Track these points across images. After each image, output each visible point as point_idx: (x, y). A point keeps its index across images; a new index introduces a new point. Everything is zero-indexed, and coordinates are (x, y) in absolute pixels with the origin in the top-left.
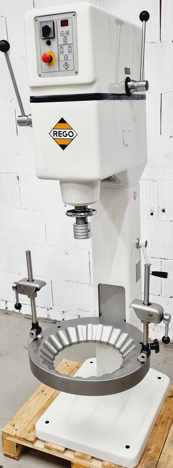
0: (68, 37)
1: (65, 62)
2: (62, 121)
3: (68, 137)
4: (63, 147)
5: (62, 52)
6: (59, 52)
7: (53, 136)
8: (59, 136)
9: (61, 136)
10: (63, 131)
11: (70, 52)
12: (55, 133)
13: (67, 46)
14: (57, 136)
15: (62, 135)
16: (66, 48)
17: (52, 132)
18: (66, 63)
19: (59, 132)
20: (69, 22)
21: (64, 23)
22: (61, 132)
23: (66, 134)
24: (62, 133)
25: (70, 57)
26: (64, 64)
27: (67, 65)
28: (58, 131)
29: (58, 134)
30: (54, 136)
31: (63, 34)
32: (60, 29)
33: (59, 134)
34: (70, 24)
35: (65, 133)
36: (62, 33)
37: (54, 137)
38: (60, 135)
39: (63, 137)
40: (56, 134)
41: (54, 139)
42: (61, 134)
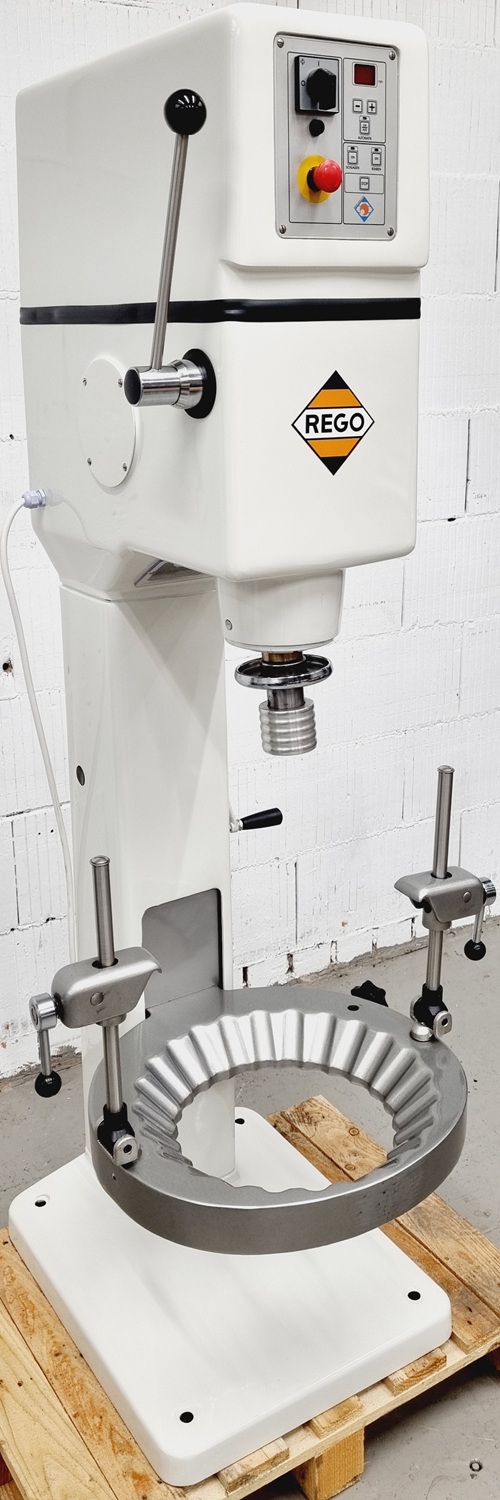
0: (371, 118)
1: (360, 197)
2: (336, 382)
3: (349, 432)
4: (333, 464)
5: (354, 166)
6: (346, 164)
7: (303, 432)
8: (324, 430)
9: (330, 431)
10: (335, 412)
11: (376, 167)
12: (312, 420)
13: (369, 148)
14: (316, 431)
15: (332, 427)
16: (365, 151)
17: (303, 418)
18: (364, 200)
19: (324, 416)
20: (379, 75)
21: (365, 75)
22: (330, 416)
23: (343, 423)
24: (332, 420)
25: (376, 183)
26: (357, 203)
27: (364, 205)
28: (319, 413)
29: (319, 426)
30: (307, 431)
31: (359, 109)
32: (349, 91)
33: (324, 423)
34: (381, 82)
35: (341, 420)
36: (356, 103)
37: (307, 436)
38: (327, 427)
39: (335, 434)
40: (314, 425)
41: (306, 440)
42: (330, 423)
